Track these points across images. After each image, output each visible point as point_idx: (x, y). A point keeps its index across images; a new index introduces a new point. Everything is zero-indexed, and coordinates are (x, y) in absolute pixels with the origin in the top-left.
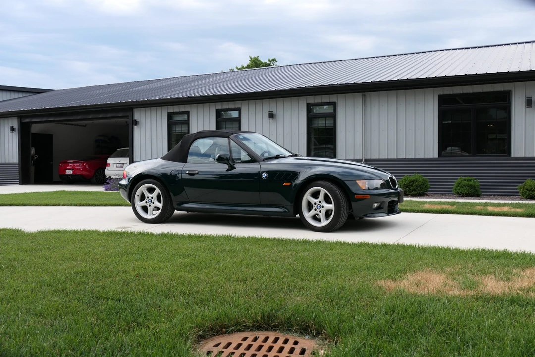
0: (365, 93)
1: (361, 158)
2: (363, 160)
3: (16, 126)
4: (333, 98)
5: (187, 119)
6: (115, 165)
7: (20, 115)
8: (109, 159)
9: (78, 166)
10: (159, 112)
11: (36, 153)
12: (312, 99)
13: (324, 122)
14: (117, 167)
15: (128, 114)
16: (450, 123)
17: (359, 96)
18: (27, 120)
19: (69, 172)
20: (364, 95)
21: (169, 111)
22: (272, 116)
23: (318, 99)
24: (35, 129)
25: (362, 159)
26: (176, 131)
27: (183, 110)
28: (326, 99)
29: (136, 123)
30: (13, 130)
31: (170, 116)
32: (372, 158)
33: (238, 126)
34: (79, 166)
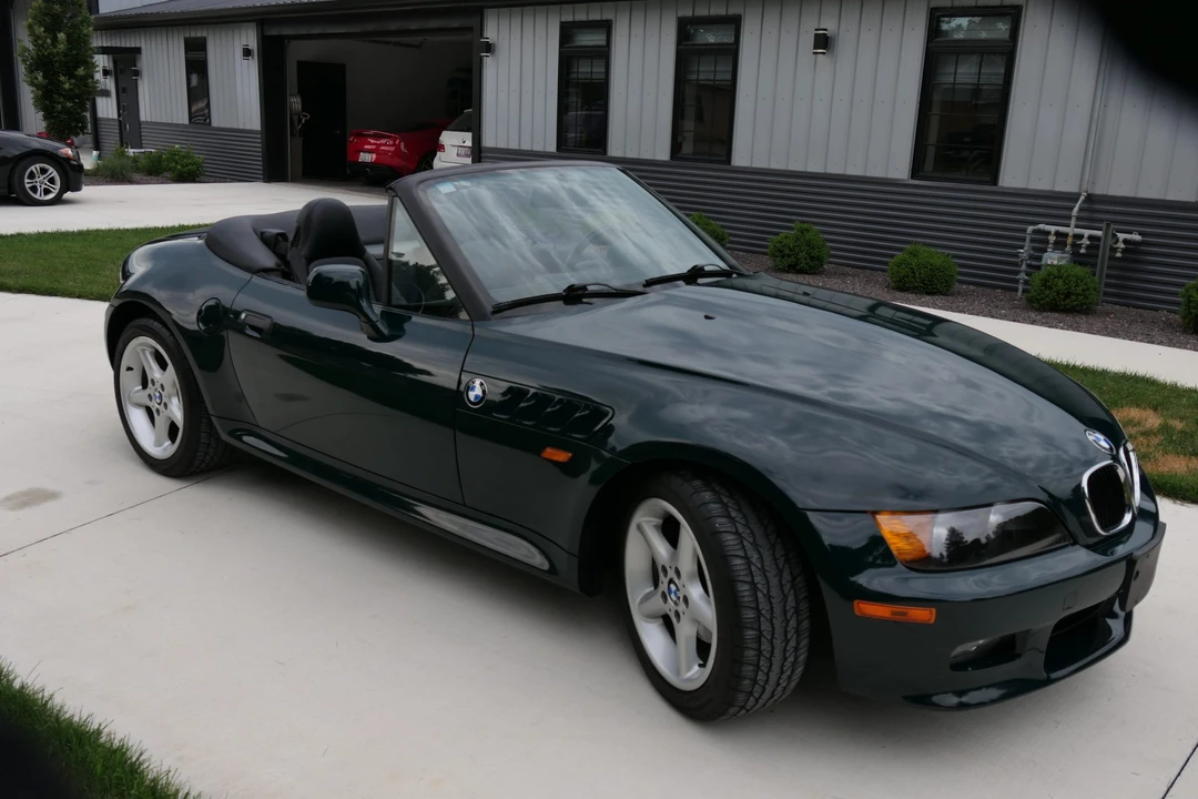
1: (1077, 191)
2: (1082, 198)
3: (253, 44)
5: (604, 43)
6: (455, 150)
7: (261, 19)
8: (444, 133)
9: (387, 145)
10: (540, 21)
11: (303, 110)
13: (974, 70)
14: (458, 155)
15: (473, 22)
18: (273, 32)
19: (366, 157)
21: (563, 20)
22: (823, 42)
24: (299, 52)
25: (1080, 195)
26: (578, 72)
27: (595, 16)
29: (489, 48)
30: (247, 53)
31: (567, 32)
32: (1112, 192)
33: (731, 69)
34: (385, 145)
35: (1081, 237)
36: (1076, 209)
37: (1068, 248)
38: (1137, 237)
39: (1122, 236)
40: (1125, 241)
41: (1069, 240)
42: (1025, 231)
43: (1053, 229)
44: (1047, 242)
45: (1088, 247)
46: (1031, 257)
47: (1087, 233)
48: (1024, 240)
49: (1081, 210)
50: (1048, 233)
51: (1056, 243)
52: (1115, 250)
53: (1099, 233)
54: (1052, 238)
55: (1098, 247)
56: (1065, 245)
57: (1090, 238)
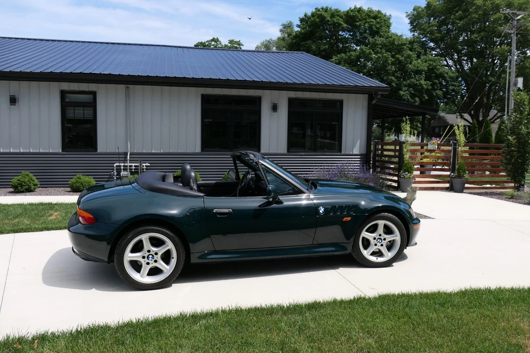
0: (129, 86)
1: (126, 151)
2: (129, 154)
4: (92, 87)
12: (66, 86)
13: (82, 112)
16: (210, 121)
17: (121, 87)
20: (128, 87)
23: (75, 86)
25: (126, 154)
28: (84, 87)
35: (131, 166)
36: (128, 157)
37: (128, 170)
38: (149, 165)
39: (144, 165)
40: (146, 166)
41: (128, 168)
42: (113, 166)
43: (122, 164)
44: (121, 169)
45: (134, 169)
46: (117, 175)
47: (133, 164)
48: (114, 169)
49: (130, 158)
50: (120, 166)
51: (124, 169)
52: (143, 169)
53: (138, 164)
54: (122, 168)
55: (138, 169)
56: (127, 169)
57: (135, 166)
